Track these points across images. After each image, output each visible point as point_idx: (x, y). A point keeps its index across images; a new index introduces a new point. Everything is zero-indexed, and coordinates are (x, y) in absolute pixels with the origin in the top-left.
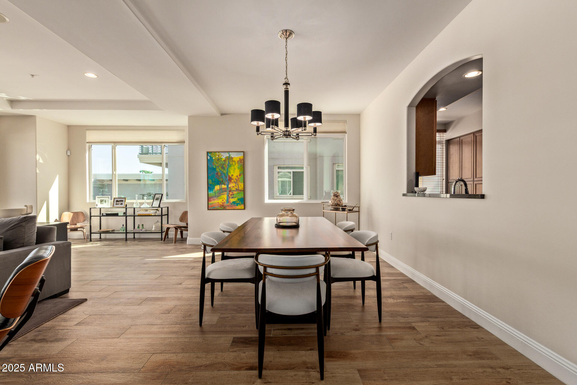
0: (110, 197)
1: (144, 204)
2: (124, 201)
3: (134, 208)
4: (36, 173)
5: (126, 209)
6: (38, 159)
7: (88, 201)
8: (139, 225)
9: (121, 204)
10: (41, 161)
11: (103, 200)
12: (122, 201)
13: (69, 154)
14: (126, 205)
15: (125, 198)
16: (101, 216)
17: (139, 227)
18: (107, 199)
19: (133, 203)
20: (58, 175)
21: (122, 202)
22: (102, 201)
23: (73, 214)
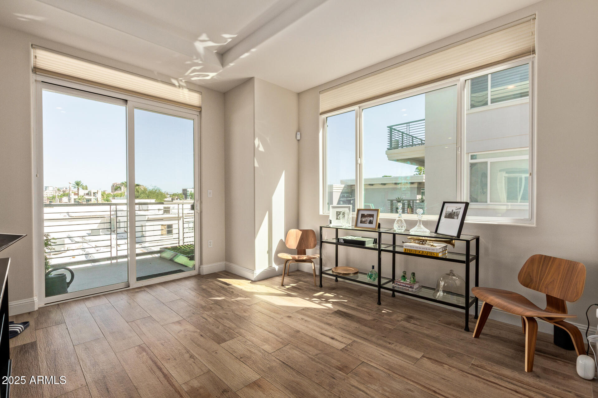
0: (351, 206)
1: (416, 227)
2: (375, 217)
3: (394, 235)
4: (254, 167)
5: (380, 234)
6: (256, 145)
7: (321, 213)
8: (405, 273)
9: (371, 222)
10: (261, 149)
11: (340, 212)
12: (372, 216)
13: (299, 138)
14: (379, 224)
15: (378, 210)
16: (338, 243)
17: (404, 277)
18: (346, 210)
19: (392, 221)
20: (284, 171)
21: (372, 219)
22: (338, 213)
23: (301, 232)
